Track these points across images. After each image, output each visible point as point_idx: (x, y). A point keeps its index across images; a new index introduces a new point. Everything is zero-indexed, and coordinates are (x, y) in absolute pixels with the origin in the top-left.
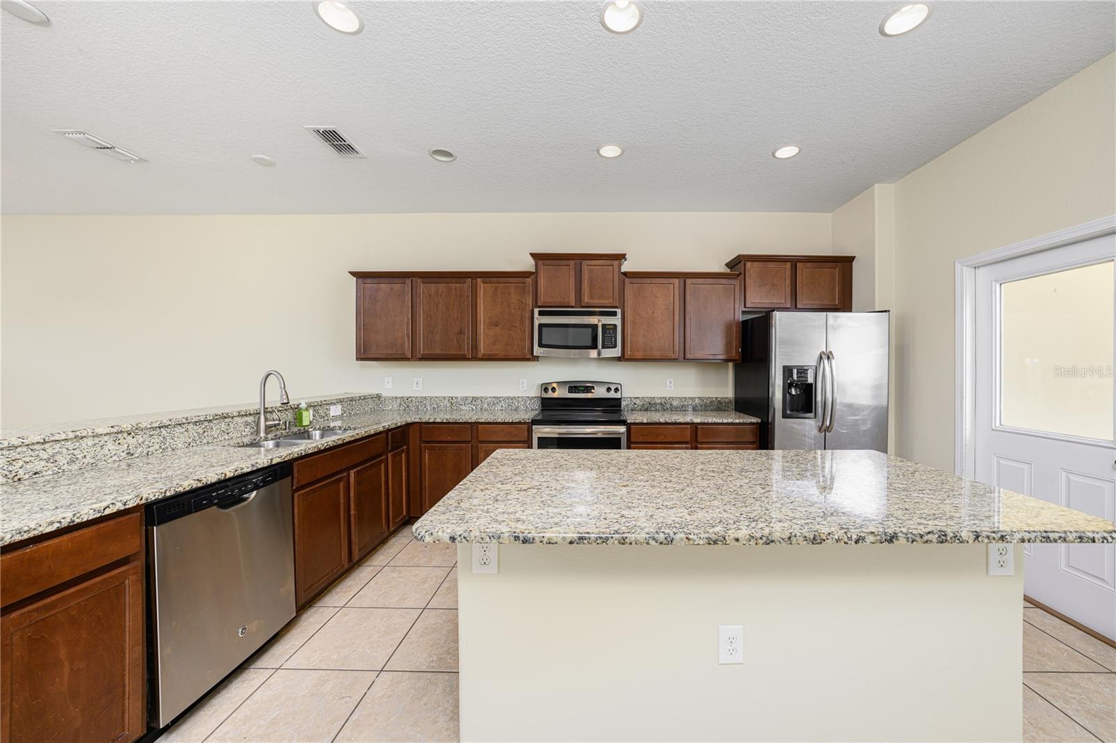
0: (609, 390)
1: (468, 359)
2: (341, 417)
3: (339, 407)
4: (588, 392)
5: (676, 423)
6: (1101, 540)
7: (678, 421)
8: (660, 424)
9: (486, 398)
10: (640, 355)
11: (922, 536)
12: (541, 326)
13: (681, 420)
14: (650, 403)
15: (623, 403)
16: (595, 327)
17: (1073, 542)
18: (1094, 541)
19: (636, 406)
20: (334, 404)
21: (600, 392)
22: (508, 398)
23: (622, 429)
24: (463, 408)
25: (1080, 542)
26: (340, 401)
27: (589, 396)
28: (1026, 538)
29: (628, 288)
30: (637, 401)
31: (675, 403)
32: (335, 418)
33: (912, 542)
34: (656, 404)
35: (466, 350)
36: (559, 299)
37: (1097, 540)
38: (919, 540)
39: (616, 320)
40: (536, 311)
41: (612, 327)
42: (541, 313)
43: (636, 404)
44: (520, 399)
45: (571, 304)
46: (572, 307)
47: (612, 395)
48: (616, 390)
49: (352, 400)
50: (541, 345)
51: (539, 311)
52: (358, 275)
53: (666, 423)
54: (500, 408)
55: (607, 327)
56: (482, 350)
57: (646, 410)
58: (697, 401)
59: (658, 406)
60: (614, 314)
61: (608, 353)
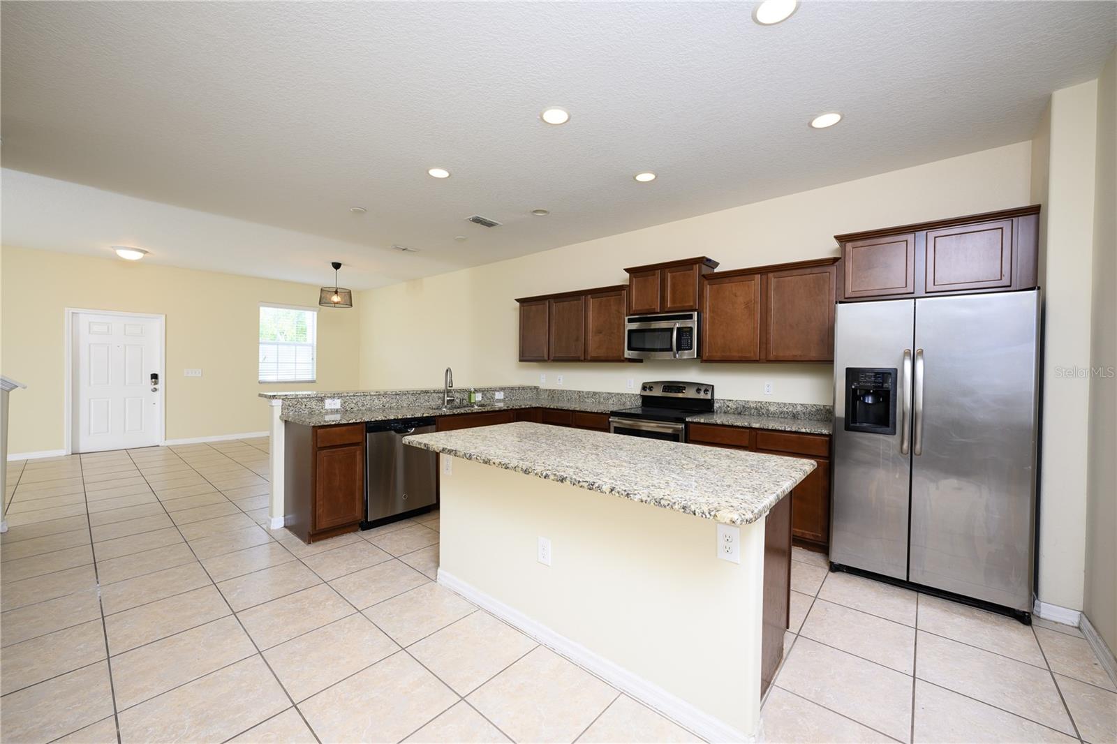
0: (698, 391)
1: (581, 361)
2: (504, 400)
3: (502, 393)
4: (679, 392)
5: (732, 426)
6: (701, 514)
7: (735, 424)
8: (717, 425)
9: (602, 393)
10: (718, 355)
11: (579, 482)
12: (629, 331)
13: (739, 424)
14: (744, 407)
15: (716, 405)
16: (671, 330)
17: (678, 511)
18: (695, 514)
19: (729, 409)
20: (498, 391)
21: (690, 394)
22: (618, 394)
23: (681, 426)
24: (587, 400)
25: (684, 512)
26: (502, 389)
27: (680, 395)
28: (644, 499)
29: (708, 288)
30: (731, 404)
31: (772, 409)
32: (499, 401)
33: (574, 484)
34: (750, 408)
35: (580, 354)
36: (647, 307)
37: (697, 513)
38: (577, 484)
39: (693, 324)
40: (626, 318)
41: (688, 329)
42: (630, 321)
43: (728, 407)
44: (627, 396)
45: (656, 311)
46: (658, 313)
47: (702, 396)
48: (706, 391)
49: (512, 389)
50: (629, 349)
51: (629, 319)
52: (520, 301)
53: (723, 425)
54: (612, 402)
55: (685, 330)
56: (592, 352)
57: (740, 414)
58: (799, 408)
59: (753, 410)
60: (691, 317)
61: (686, 355)
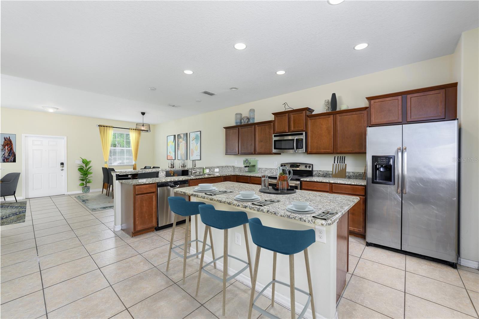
0: (306, 167)
1: (253, 154)
2: (219, 172)
3: (218, 169)
4: (297, 168)
5: (321, 182)
6: (308, 221)
8: (315, 182)
9: (263, 168)
10: (315, 151)
11: (253, 208)
12: (274, 141)
13: (324, 181)
14: (326, 174)
15: (314, 173)
16: (293, 140)
17: (298, 220)
19: (320, 174)
20: (216, 168)
21: (302, 168)
22: (270, 169)
23: (298, 182)
25: (300, 220)
26: (218, 167)
28: (282, 215)
29: (310, 123)
32: (217, 172)
34: (329, 174)
35: (253, 151)
36: (282, 130)
37: (306, 221)
39: (303, 137)
41: (301, 140)
43: (319, 173)
44: (274, 169)
46: (287, 133)
47: (308, 169)
48: (309, 167)
49: (222, 167)
50: (275, 148)
51: (274, 135)
52: (226, 128)
53: (317, 182)
54: (267, 172)
55: (299, 140)
56: (258, 150)
57: (325, 177)
59: (331, 175)
60: (302, 134)
61: (300, 151)
